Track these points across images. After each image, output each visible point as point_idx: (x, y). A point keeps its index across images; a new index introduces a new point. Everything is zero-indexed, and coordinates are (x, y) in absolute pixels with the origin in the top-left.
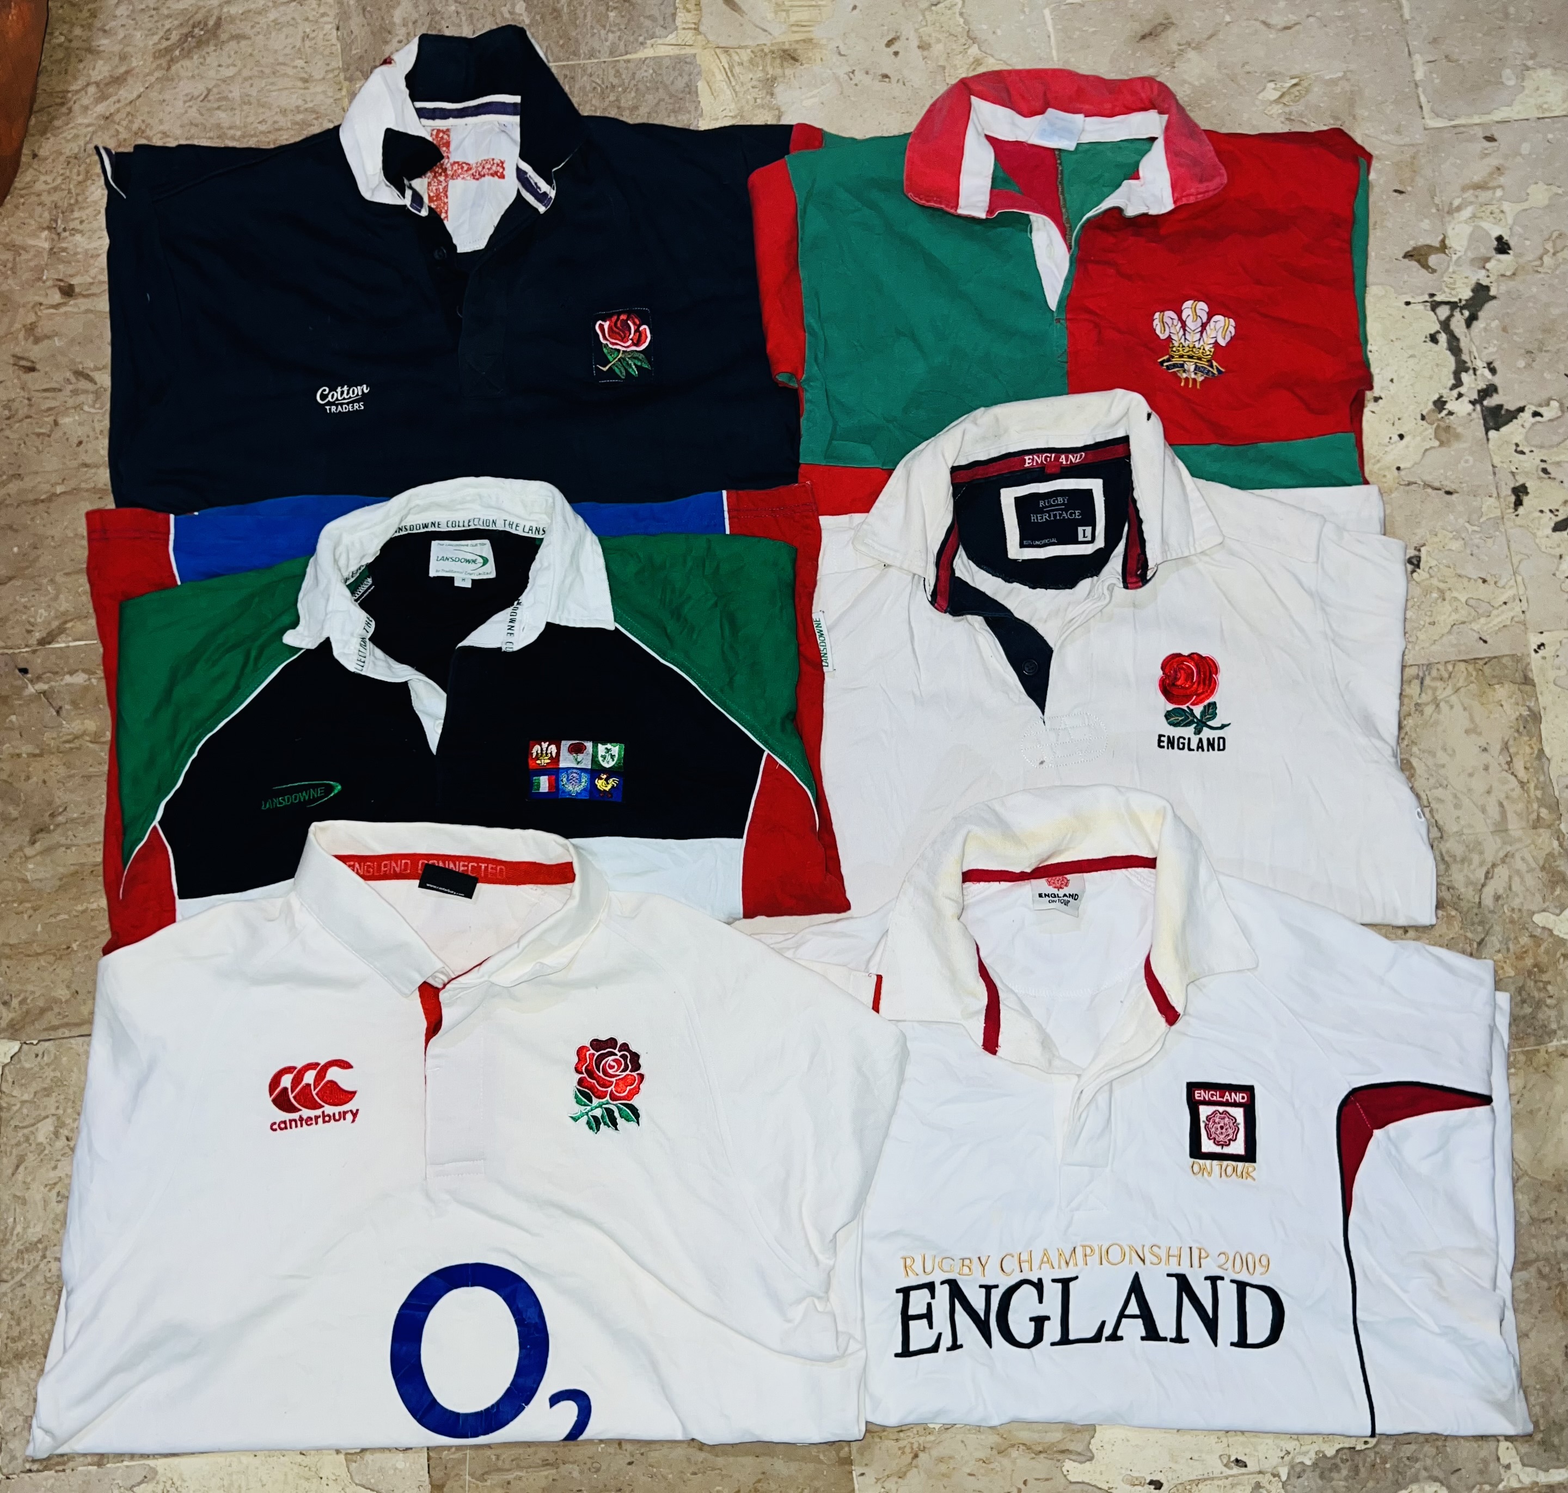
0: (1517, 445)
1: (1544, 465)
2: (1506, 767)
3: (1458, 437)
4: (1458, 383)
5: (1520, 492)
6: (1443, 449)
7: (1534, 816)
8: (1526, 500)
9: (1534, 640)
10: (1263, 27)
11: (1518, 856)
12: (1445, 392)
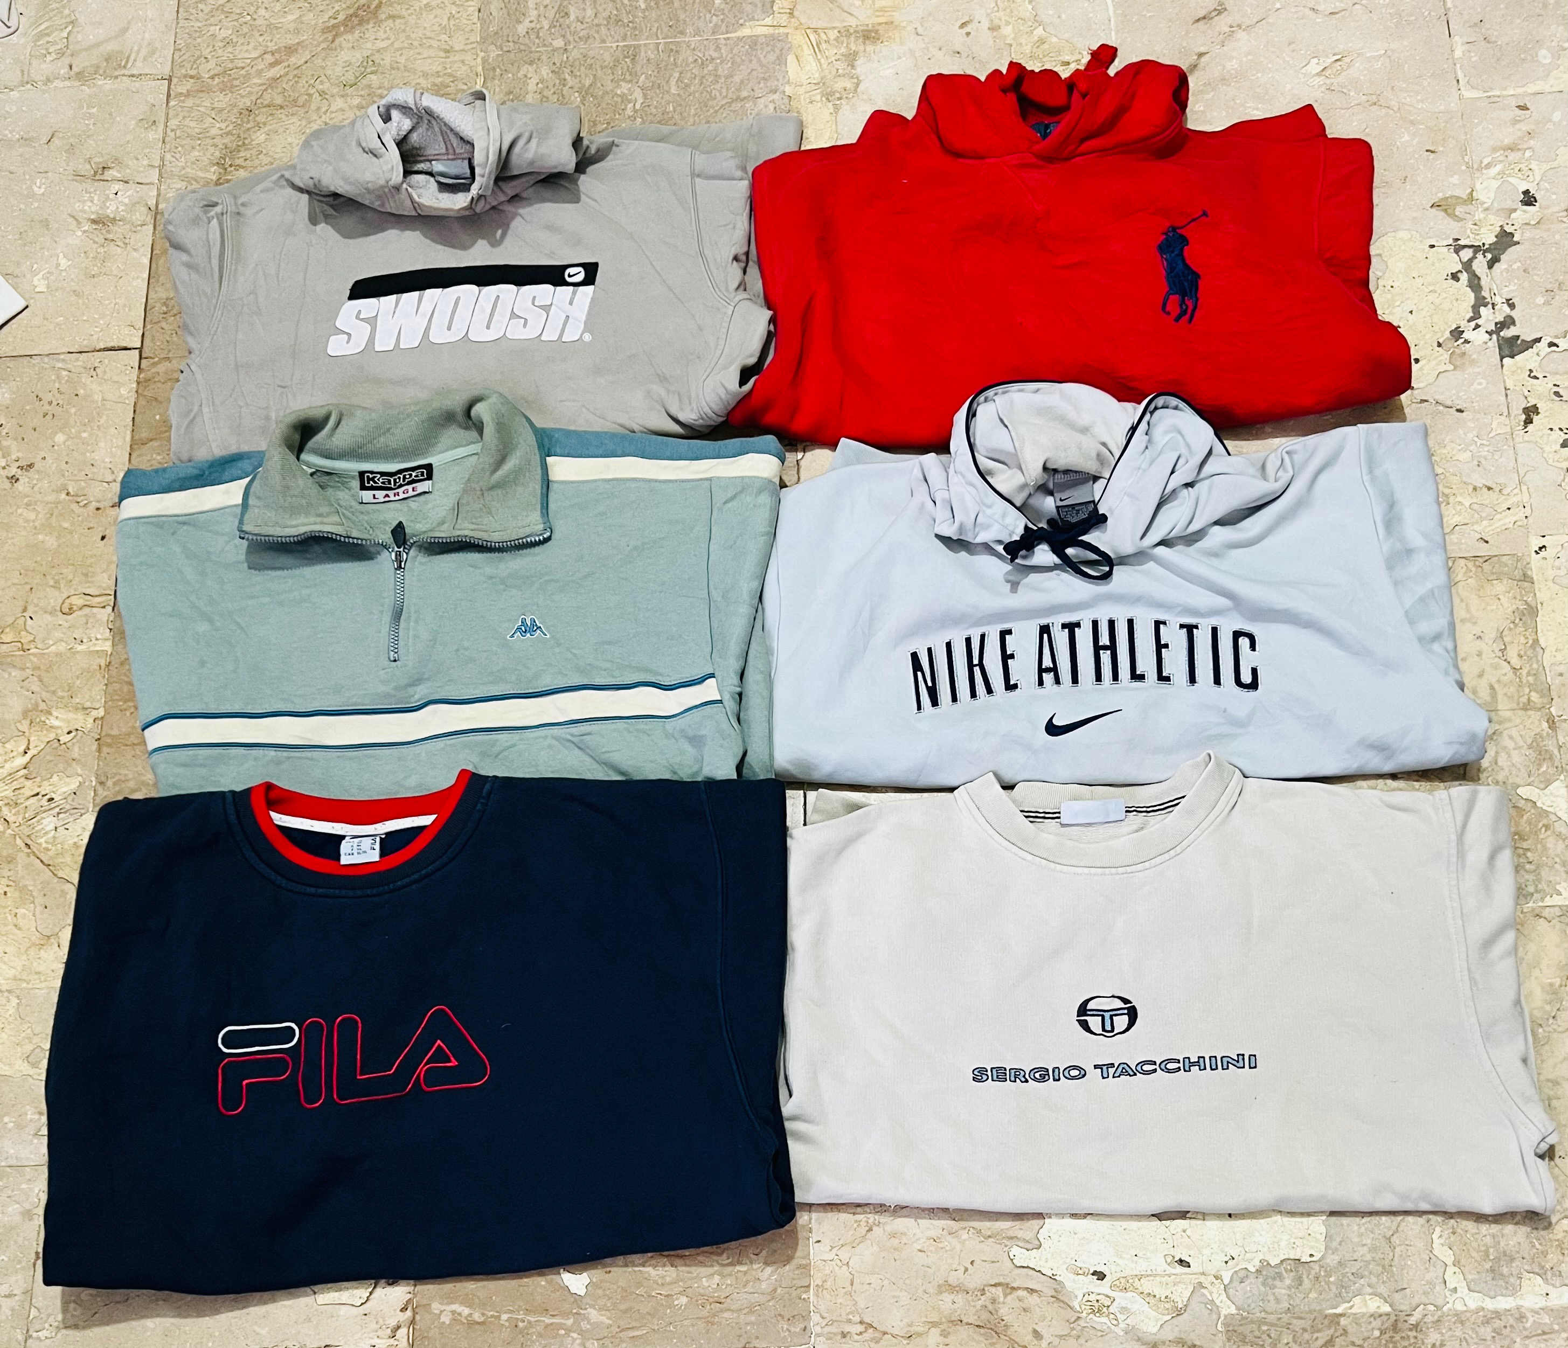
0: (1531, 371)
1: (1556, 389)
2: (1500, 654)
3: (1473, 362)
4: (1476, 315)
5: (1530, 413)
6: (1458, 373)
7: (1524, 699)
8: (1536, 419)
9: (1536, 543)
10: (1311, 13)
11: (1505, 734)
12: (1463, 324)
